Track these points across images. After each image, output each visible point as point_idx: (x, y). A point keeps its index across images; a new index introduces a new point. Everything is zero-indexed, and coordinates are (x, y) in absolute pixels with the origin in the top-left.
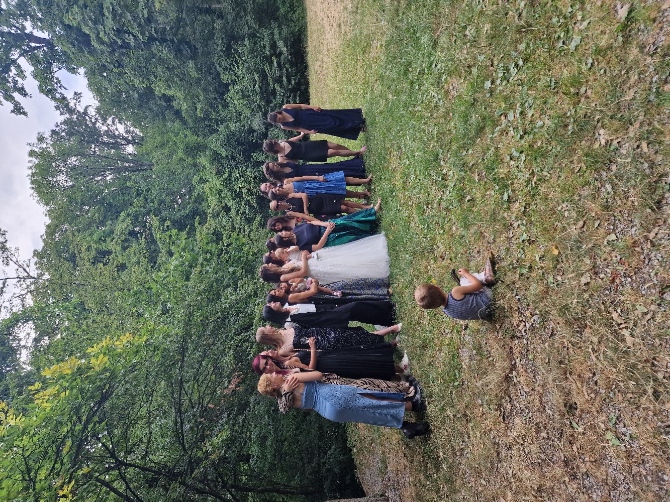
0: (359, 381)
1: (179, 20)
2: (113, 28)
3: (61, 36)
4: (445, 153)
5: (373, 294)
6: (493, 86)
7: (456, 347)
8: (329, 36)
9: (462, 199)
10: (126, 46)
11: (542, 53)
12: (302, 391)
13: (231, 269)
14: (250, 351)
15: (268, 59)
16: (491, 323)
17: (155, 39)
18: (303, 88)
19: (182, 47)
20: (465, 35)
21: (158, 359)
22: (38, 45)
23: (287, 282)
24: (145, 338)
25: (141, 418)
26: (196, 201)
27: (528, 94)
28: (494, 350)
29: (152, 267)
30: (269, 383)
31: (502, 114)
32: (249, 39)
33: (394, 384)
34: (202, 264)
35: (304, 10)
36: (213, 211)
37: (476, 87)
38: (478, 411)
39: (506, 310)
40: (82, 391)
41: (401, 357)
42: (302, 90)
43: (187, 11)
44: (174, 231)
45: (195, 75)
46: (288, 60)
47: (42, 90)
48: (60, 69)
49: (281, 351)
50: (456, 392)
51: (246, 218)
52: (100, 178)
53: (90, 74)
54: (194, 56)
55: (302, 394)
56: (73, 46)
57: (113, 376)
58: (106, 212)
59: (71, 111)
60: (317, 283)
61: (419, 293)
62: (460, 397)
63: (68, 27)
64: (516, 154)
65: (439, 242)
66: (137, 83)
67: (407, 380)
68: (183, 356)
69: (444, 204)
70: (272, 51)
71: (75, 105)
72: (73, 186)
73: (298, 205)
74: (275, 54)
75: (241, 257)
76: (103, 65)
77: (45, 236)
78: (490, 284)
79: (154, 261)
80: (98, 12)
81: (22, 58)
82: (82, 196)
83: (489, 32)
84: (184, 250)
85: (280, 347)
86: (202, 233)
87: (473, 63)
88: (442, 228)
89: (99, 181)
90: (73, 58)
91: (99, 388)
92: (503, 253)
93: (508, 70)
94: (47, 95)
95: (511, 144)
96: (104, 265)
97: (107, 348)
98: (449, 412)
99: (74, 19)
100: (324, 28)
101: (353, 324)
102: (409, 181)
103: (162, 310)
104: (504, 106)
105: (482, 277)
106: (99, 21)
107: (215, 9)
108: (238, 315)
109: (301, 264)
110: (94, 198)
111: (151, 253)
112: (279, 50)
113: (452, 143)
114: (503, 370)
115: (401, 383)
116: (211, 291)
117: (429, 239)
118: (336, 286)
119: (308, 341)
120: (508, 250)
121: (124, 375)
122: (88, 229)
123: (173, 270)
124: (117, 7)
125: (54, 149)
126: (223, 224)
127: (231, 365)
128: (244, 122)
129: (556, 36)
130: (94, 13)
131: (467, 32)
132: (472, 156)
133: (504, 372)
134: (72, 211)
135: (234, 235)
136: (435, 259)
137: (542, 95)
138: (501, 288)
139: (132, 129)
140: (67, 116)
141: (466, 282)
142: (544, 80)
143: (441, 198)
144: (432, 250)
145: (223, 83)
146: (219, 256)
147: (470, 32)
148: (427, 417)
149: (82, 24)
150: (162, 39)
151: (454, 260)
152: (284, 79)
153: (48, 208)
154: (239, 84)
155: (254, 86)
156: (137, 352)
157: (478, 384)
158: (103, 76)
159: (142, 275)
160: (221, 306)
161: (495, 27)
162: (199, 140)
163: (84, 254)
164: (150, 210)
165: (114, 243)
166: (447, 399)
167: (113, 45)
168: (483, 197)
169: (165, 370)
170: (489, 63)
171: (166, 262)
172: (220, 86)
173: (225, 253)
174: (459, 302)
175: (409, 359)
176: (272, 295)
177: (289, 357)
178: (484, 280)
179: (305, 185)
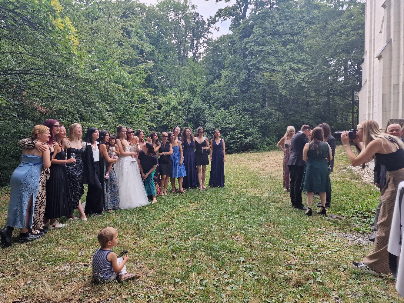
1: (259, 84)
2: (253, 50)
3: (248, 23)
4: (201, 237)
5: (107, 199)
6: (242, 262)
7: (71, 260)
8: (258, 165)
9: (174, 251)
10: (245, 56)
11: (263, 290)
12: (36, 155)
13: (122, 108)
14: (66, 120)
15: (242, 132)
16: (90, 283)
17: (249, 72)
19: (246, 86)
20: (266, 242)
22: (243, 11)
24: (76, 53)
26: (163, 89)
27: (239, 285)
28: (70, 288)
29: (121, 62)
30: (41, 132)
31: (226, 270)
32: (253, 121)
33: (42, 219)
34: (125, 91)
35: (268, 151)
36: (158, 99)
37: (240, 252)
38: (21, 282)
39: (100, 292)
40: (39, 11)
41: (62, 222)
42: (230, 150)
43: (264, 89)
44: (145, 76)
45: (232, 92)
46: (243, 143)
47: (220, 10)
48: (231, 21)
49: (65, 140)
50: (36, 264)
51: (154, 118)
52: (174, 37)
53: (230, 37)
54: (242, 92)
56: (243, 29)
57: (49, 32)
58: (155, 38)
59: (209, 24)
60: (115, 162)
62: (32, 268)
63: (252, 27)
64: (204, 283)
65: (146, 240)
66: (227, 61)
67: (45, 228)
68: (62, 77)
69: (170, 240)
70: (247, 134)
71: (213, 27)
72: (169, 21)
73: (165, 148)
76: (234, 44)
77: (138, 2)
78: (119, 278)
79: (125, 63)
80: (261, 43)
82: (163, 26)
83: (270, 256)
84: (134, 81)
85: (68, 139)
87: (253, 248)
88: (155, 241)
89: (172, 36)
90: (237, 28)
91: (40, 23)
92: (140, 284)
93: (251, 270)
94: (217, 13)
95: (210, 278)
96: (122, 34)
97: (68, 30)
98: (20, 260)
99: (257, 31)
101: (86, 187)
102: (183, 217)
103: (94, 66)
104: (231, 271)
105: (124, 272)
106: (256, 43)
107: (265, 104)
108: (91, 112)
109: (128, 152)
110: (163, 32)
111: (131, 62)
112: (248, 137)
113: (207, 241)
114: (56, 296)
115: (43, 224)
116: (108, 96)
117: (147, 233)
118: (113, 174)
119: (73, 158)
120: (143, 287)
122: (144, 27)
123: (120, 74)
124: (263, 53)
125: (188, 13)
126: (150, 105)
127: (56, 107)
128: (210, 118)
129: (273, 297)
130: (260, 41)
131: (268, 243)
132: (201, 254)
133: (53, 297)
134: (154, 19)
136: (134, 239)
137: (240, 294)
138: (116, 287)
139: (202, 56)
140: (207, 23)
141: (119, 262)
142: (248, 294)
143: (174, 238)
144: (140, 236)
145: (229, 107)
146: (130, 101)
147: (269, 245)
148: (16, 245)
149: (254, 35)
150: (249, 75)
151: (133, 251)
152: (233, 140)
153: (155, 6)
154: (229, 116)
155: (228, 124)
156: (66, 47)
157: (43, 279)
158: (229, 43)
159: (116, 55)
160: (97, 102)
161: (273, 259)
162: (198, 93)
163: (128, 23)
164: (156, 63)
165: (136, 40)
166: (30, 258)
167: (245, 49)
168: (176, 265)
169: (51, 65)
170: (254, 258)
171: (125, 70)
172: (228, 105)
173: (132, 105)
174: (105, 258)
175: (60, 228)
176: (106, 134)
177: (61, 145)
178: (121, 274)
179: (177, 153)
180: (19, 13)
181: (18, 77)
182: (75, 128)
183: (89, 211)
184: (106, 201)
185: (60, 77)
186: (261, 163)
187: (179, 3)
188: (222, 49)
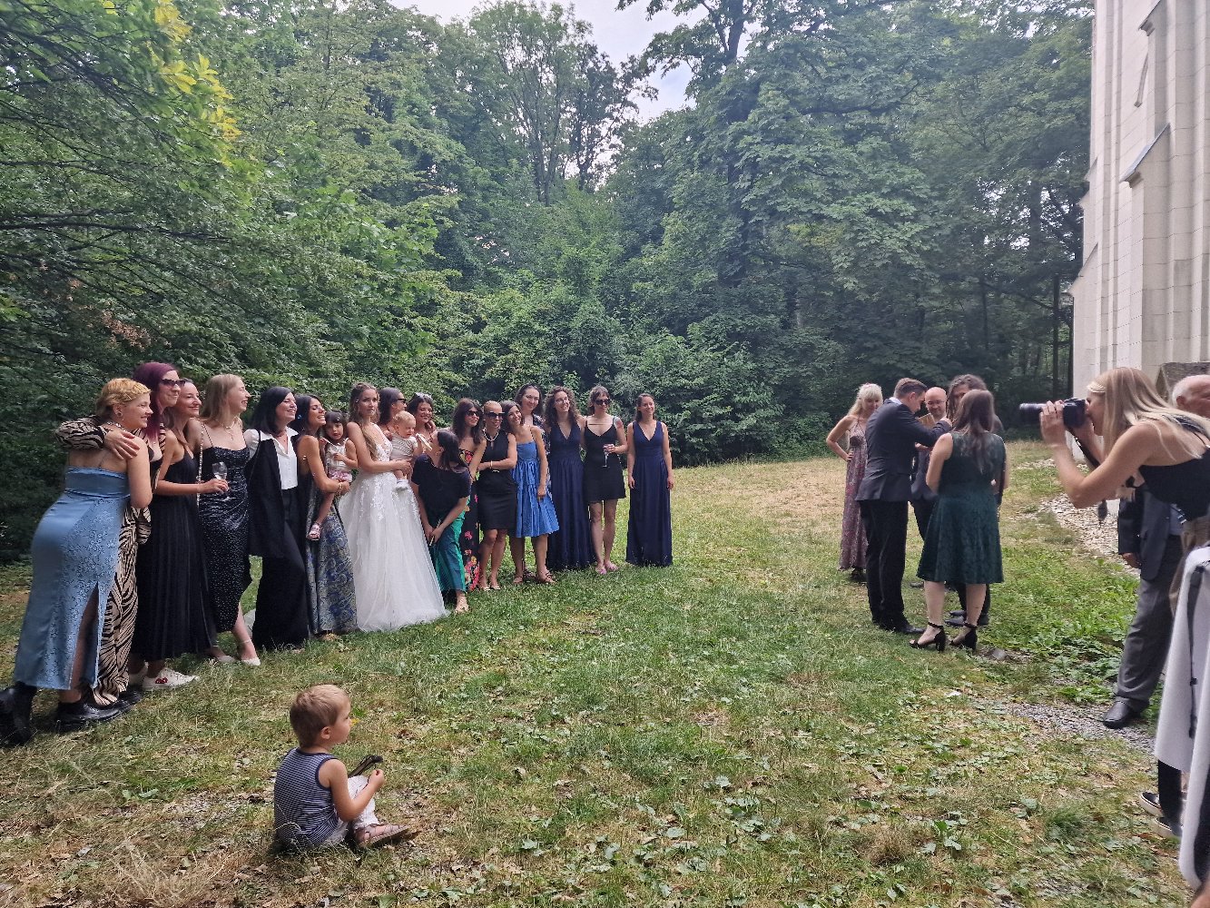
0: (130, 585)
1: (776, 259)
2: (758, 156)
3: (742, 75)
4: (601, 716)
5: (318, 601)
6: (721, 791)
7: (210, 785)
8: (771, 499)
9: (518, 758)
10: (733, 175)
11: (785, 873)
12: (109, 468)
13: (365, 329)
14: (198, 364)
15: (726, 400)
16: (269, 852)
17: (746, 222)
18: (687, 457)
19: (737, 262)
20: (796, 730)
21: (181, 186)
22: (727, 40)
23: (347, 433)
24: (228, 164)
25: (49, 148)
26: (488, 274)
27: (713, 859)
28: (207, 867)
29: (364, 190)
30: (126, 400)
31: (675, 814)
32: (756, 368)
33: (123, 660)
34: (373, 278)
35: (804, 457)
36: (473, 302)
37: (718, 761)
38: (62, 850)
39: (297, 881)
40: (118, 38)
41: (184, 670)
42: (688, 456)
43: (791, 273)
44: (435, 232)
45: (697, 280)
46: (728, 433)
47: (659, 37)
48: (693, 71)
49: (196, 423)
50: (106, 797)
51: (463, 359)
52: (521, 116)
53: (687, 117)
54: (725, 280)
55: (100, 467)
56: (729, 93)
57: (148, 100)
58: (464, 119)
59: (628, 80)
60: (342, 492)
62: (95, 807)
63: (755, 87)
64: (609, 851)
65: (434, 724)
66: (679, 188)
67: (132, 687)
68: (186, 235)
69: (507, 725)
70: (740, 406)
71: (638, 88)
72: (506, 69)
74: (736, 410)
75: (390, 350)
76: (702, 138)
77: (415, 13)
78: (353, 839)
79: (377, 194)
80: (780, 135)
81: (707, 12)
82: (490, 83)
83: (806, 771)
84: (400, 247)
85: (206, 423)
86: (433, 282)
87: (755, 748)
88: (462, 727)
89: (516, 113)
90: (710, 92)
91: (122, 74)
92: (418, 856)
93: (749, 816)
94: (651, 45)
95: (626, 839)
96: (366, 108)
97: (207, 93)
98: (57, 786)
99: (769, 99)
100: (781, 490)
101: (256, 565)
102: (548, 654)
103: (282, 202)
104: (691, 816)
105: (368, 819)
106: (768, 136)
107: (795, 317)
108: (274, 340)
109: (384, 460)
110: (489, 103)
111: (392, 190)
112: (742, 417)
113: (618, 728)
115: (126, 675)
116: (323, 292)
117: (438, 702)
119: (218, 477)
120: (426, 865)
121: (148, 122)
122: (432, 87)
123: (361, 227)
124: (788, 165)
125: (566, 47)
126: (451, 319)
127: (168, 326)
128: (627, 360)
129: (814, 896)
130: (779, 129)
131: (801, 733)
132: (599, 767)
133: (156, 896)
134: (462, 63)
135: (431, 337)
136: (399, 720)
137: (716, 885)
138: (343, 863)
139: (604, 174)
140: (620, 74)
141: (355, 789)
142: (739, 885)
143: (519, 718)
144: (416, 712)
145: (686, 326)
146: (390, 309)
147: (803, 738)
148: (45, 738)
149: (761, 110)
150: (747, 231)
151: (398, 757)
152: (699, 426)
153: (466, 24)
154: (687, 352)
155: (684, 377)
156: (198, 147)
157: (125, 842)
158: (686, 135)
159: (350, 171)
160: (290, 311)
161: (815, 781)
162: (594, 283)
163: (383, 76)
164: (469, 195)
165: (409, 127)
166: (89, 777)
167: (733, 154)
168: (527, 799)
169: (155, 199)
170: (758, 777)
171: (375, 214)
172: (682, 321)
173: (396, 320)
174: (312, 779)
175: (179, 688)
177: (184, 440)
178: (361, 825)
179: (531, 463)
180: (59, 45)
181: (55, 235)
183: (267, 637)
184: (315, 606)
185: (179, 235)
186: (782, 495)
187: (536, 14)
188: (664, 153)
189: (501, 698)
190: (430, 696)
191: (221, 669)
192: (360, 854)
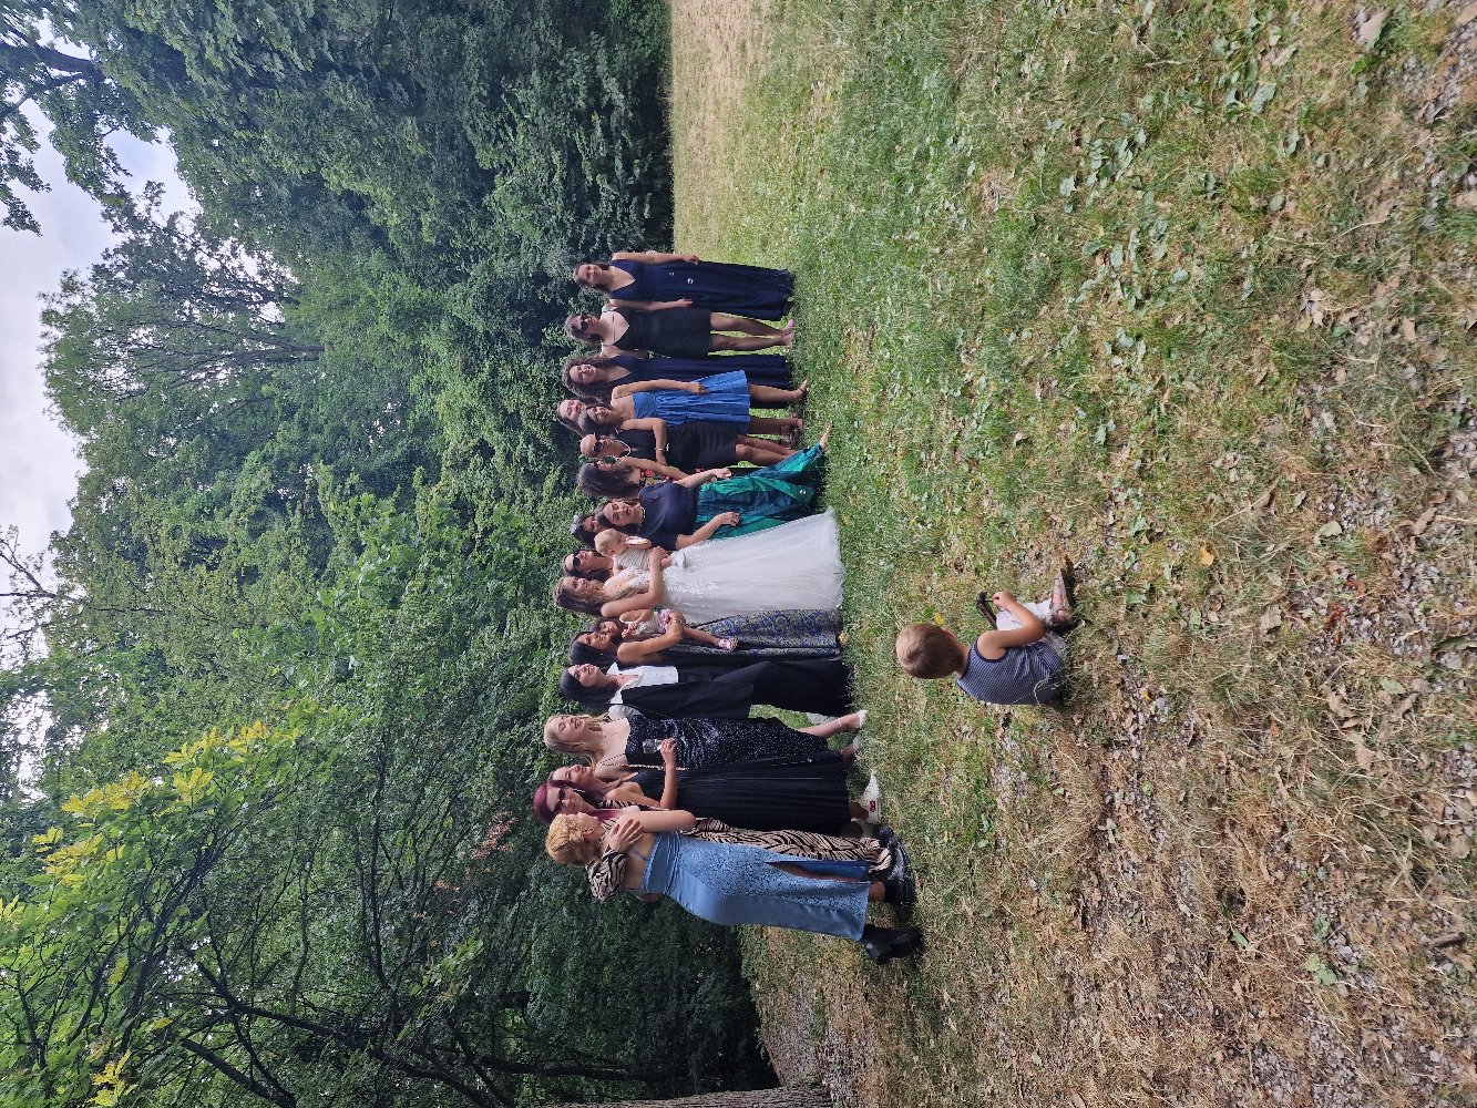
0: (769, 836)
1: (384, 24)
2: (235, 40)
3: (117, 55)
4: (970, 335)
5: (804, 646)
6: (1079, 189)
7: (985, 764)
8: (719, 69)
9: (1004, 440)
10: (264, 80)
11: (1188, 116)
12: (647, 851)
13: (491, 585)
14: (532, 765)
15: (582, 119)
16: (1062, 712)
17: (331, 66)
18: (659, 184)
19: (390, 86)
20: (1020, 74)
21: (323, 781)
22: (67, 74)
23: (614, 617)
24: (296, 733)
25: (285, 911)
26: (416, 432)
27: (1156, 209)
28: (1067, 772)
29: (317, 576)
31: (1096, 253)
32: (540, 71)
33: (847, 843)
34: (427, 573)
35: (665, 11)
36: (454, 454)
37: (1044, 191)
38: (1028, 905)
39: (1095, 686)
40: (152, 847)
41: (864, 784)
43: (404, 4)
44: (367, 497)
45: (419, 150)
46: (627, 122)
47: (73, 175)
48: (114, 128)
49: (599, 769)
50: (983, 862)
51: (526, 471)
52: (203, 375)
53: (183, 142)
54: (416, 109)
55: (645, 859)
56: (146, 76)
57: (223, 814)
58: (216, 449)
59: (138, 224)
60: (681, 621)
61: (905, 644)
62: (991, 873)
63: (134, 35)
64: (1125, 341)
65: (952, 532)
66: (288, 164)
67: (876, 835)
68: (382, 773)
69: (965, 450)
70: (591, 100)
71: (148, 210)
72: (140, 392)
73: (642, 443)
74: (597, 107)
75: (516, 558)
76: (213, 123)
77: (77, 503)
78: (1061, 627)
79: (320, 562)
80: (201, 2)
81: (30, 100)
82: (161, 414)
83: (1073, 68)
84: (388, 539)
85: (597, 761)
86: (430, 502)
87: (1035, 137)
88: (960, 501)
89: (199, 381)
90: (144, 105)
91: (193, 843)
92: (1091, 560)
93: (1113, 155)
94: (85, 187)
95: (1116, 317)
96: (209, 568)
97: (211, 755)
98: (966, 905)
99: (148, 16)
100: (709, 51)
102: (891, 396)
103: (337, 672)
104: (1102, 233)
105: (1044, 610)
106: (204, 22)
108: (505, 685)
109: (649, 577)
110: (192, 419)
111: (315, 543)
112: (606, 98)
113: (987, 316)
114: (1085, 814)
115: (862, 840)
116: (446, 631)
117: (929, 526)
118: (723, 627)
119: (660, 747)
120: (1103, 552)
121: (248, 815)
122: (174, 488)
123: (363, 584)
125: (100, 309)
126: (477, 484)
127: (489, 795)
128: (526, 257)
129: (1222, 79)
130: (193, 4)
131: (1025, 68)
132: (1028, 344)
133: (1088, 820)
134: (137, 448)
135: (500, 508)
136: (943, 570)
137: (1186, 209)
138: (1086, 637)
139: (274, 267)
140: (130, 234)
141: (1011, 622)
142: (1192, 178)
143: (959, 435)
144: (936, 551)
145: (482, 171)
146: (466, 553)
147: (1031, 67)
148: (917, 915)
149: (166, 28)
150: (345, 67)
151: (983, 574)
152: (618, 163)
153: (84, 440)
154: (517, 172)
155: (550, 179)
156: (279, 763)
157: (1029, 846)
158: (211, 147)
159: (293, 593)
160: (470, 666)
161: (1086, 58)
162: (425, 295)
163: (165, 545)
164: (315, 450)
165: (231, 520)
166: (961, 878)
167: (234, 76)
168: (1050, 435)
169: (341, 805)
170: (1071, 138)
171: (346, 567)
172: (473, 176)
173: (479, 549)
174: (993, 666)
175: (881, 789)
176: (582, 644)
177: (617, 782)
178: (1048, 619)
179: (661, 400)
181: (386, 902)
182: (562, 737)
183: (837, 703)
185: (383, 779)
186: (716, 50)
187: (59, 346)
188: (239, 181)
189: (933, 455)
190: (922, 534)
191: (867, 749)
192: (1079, 621)
